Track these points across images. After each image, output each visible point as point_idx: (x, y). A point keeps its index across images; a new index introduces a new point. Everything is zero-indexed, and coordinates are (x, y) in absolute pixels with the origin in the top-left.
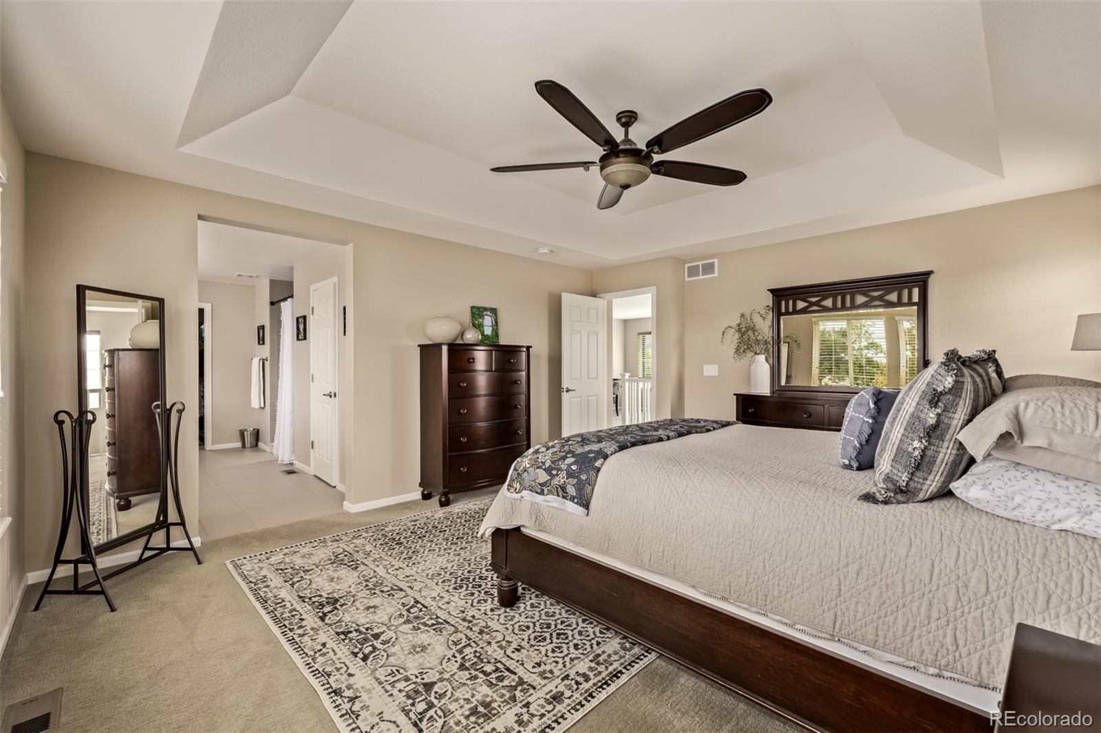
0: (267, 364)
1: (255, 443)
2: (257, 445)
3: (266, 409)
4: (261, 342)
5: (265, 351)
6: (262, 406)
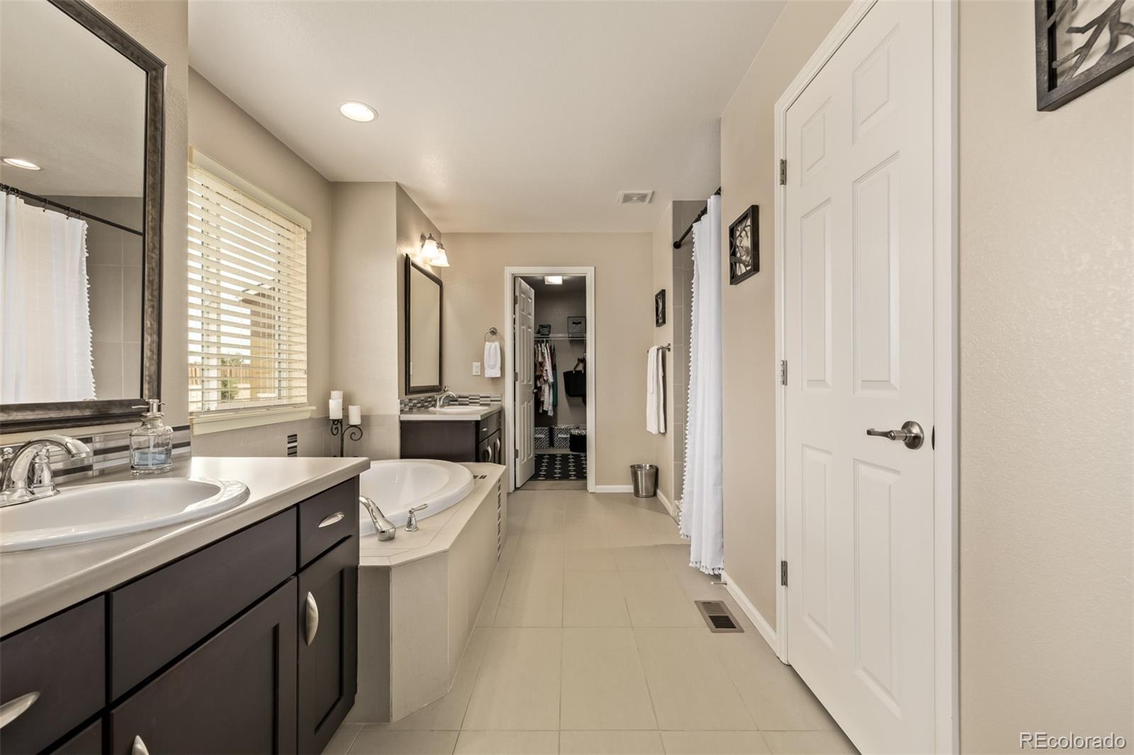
0: (670, 356)
1: (652, 490)
2: (655, 494)
3: (668, 435)
4: (660, 321)
5: (667, 334)
6: (662, 430)
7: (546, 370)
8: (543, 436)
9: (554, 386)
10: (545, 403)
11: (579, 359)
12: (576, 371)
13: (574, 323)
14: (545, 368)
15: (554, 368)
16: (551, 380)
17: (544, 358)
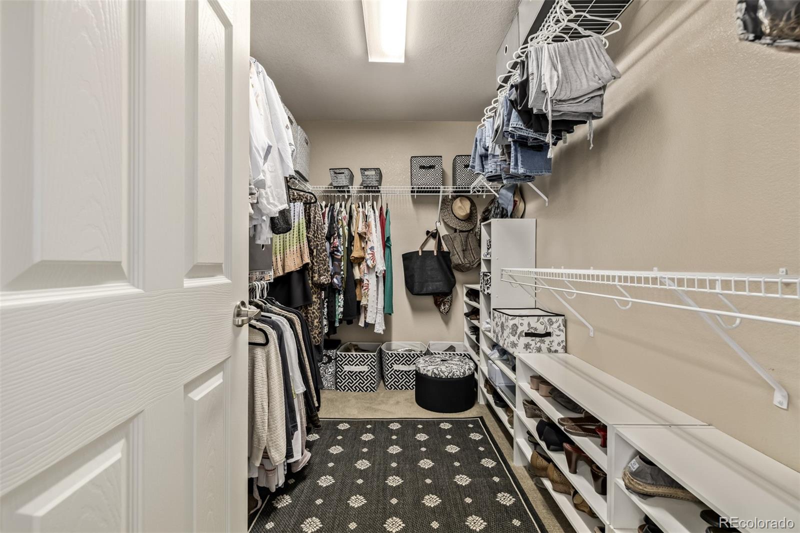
7: (372, 248)
8: (365, 368)
9: (386, 278)
10: (369, 309)
11: (428, 232)
12: (422, 251)
13: (422, 167)
14: (370, 245)
15: (386, 243)
16: (381, 266)
17: (367, 225)
